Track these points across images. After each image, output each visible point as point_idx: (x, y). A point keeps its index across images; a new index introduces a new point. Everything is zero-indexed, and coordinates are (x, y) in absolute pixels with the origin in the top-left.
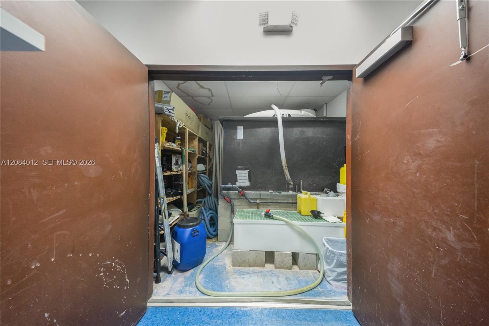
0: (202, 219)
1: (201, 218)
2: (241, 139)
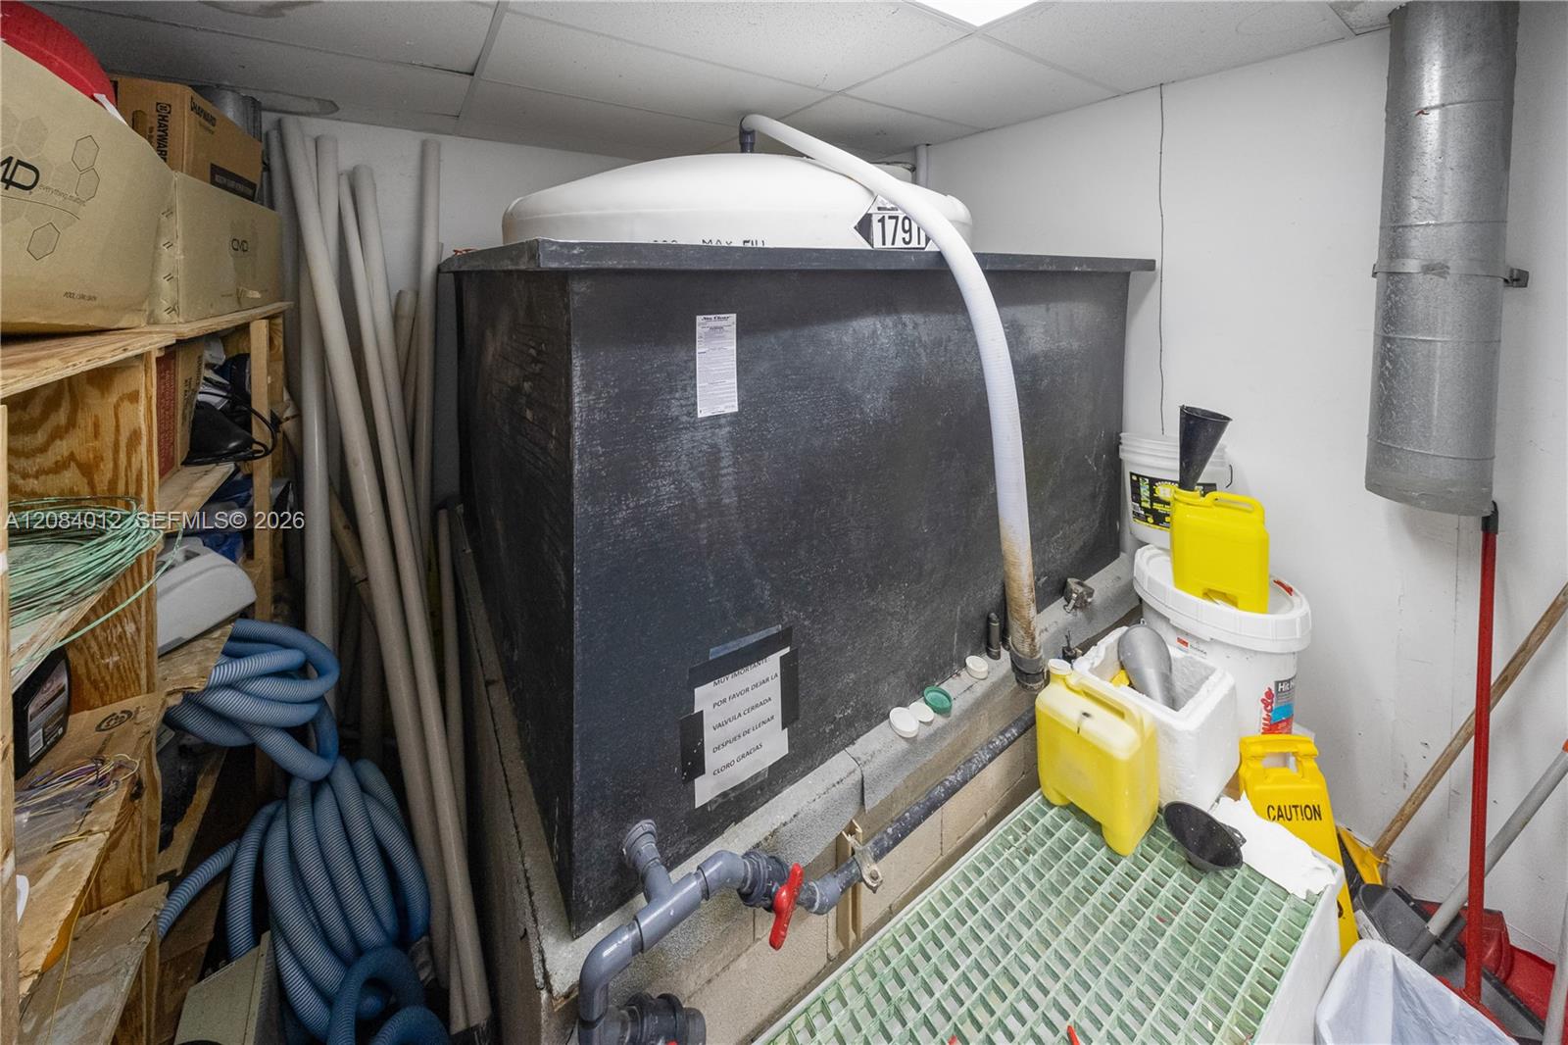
2: (725, 416)
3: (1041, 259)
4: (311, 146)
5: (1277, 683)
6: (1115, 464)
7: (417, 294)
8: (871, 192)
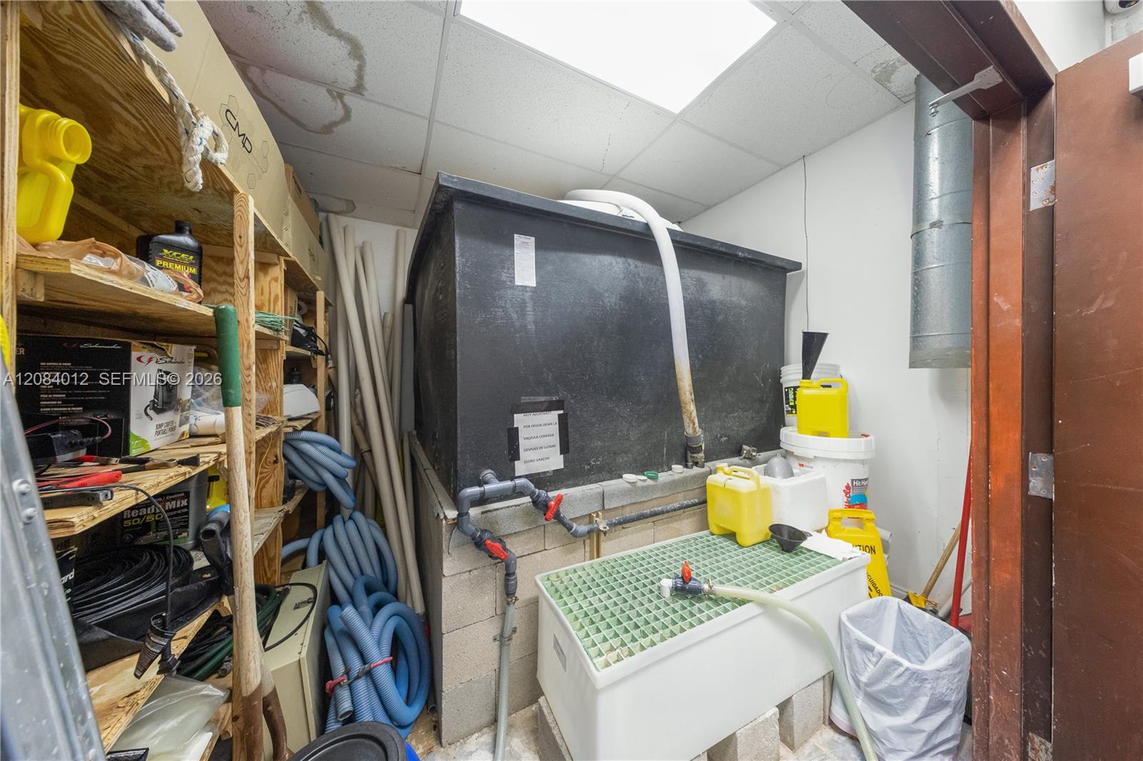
0: (355, 673)
1: (347, 672)
2: (529, 287)
3: (715, 242)
4: (342, 231)
5: (852, 480)
6: (779, 385)
7: (394, 315)
8: (617, 206)
